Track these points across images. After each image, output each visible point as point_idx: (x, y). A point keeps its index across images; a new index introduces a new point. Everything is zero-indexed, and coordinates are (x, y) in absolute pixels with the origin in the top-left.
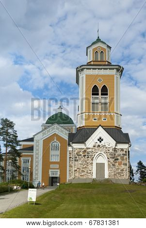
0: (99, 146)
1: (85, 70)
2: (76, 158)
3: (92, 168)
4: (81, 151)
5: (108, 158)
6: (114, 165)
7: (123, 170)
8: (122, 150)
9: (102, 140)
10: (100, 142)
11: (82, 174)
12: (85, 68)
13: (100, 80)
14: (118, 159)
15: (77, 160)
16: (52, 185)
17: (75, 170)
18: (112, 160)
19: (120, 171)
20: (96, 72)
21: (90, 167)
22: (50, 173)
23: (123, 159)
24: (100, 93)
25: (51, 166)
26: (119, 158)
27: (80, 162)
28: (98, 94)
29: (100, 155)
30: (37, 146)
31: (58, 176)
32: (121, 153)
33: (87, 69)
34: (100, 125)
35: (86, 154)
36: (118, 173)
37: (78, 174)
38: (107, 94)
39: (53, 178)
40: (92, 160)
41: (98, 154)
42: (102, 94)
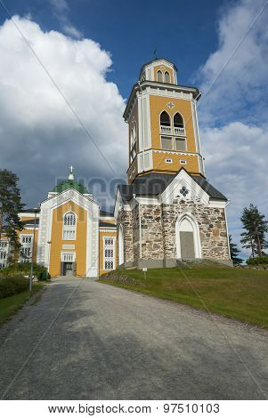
0: (183, 202)
1: (148, 89)
2: (143, 221)
3: (174, 240)
4: (150, 211)
5: (199, 224)
6: (208, 235)
7: (221, 245)
8: (217, 210)
9: (187, 192)
10: (184, 195)
11: (156, 252)
12: (148, 86)
13: (171, 105)
14: (211, 226)
15: (146, 227)
16: (64, 275)
17: (144, 245)
18: (205, 227)
19: (216, 246)
20: (166, 93)
21: (169, 238)
22: (62, 257)
23: (219, 227)
24: (172, 122)
25: (64, 246)
26: (214, 224)
27: (150, 231)
28: (169, 125)
29: (184, 217)
30: (45, 217)
31: (73, 261)
32: (216, 215)
33: (152, 87)
34: (182, 168)
35: (160, 216)
36: (215, 249)
37: (147, 251)
38: (182, 127)
39: (65, 263)
40: (174, 225)
41: (181, 215)
42: (175, 126)
